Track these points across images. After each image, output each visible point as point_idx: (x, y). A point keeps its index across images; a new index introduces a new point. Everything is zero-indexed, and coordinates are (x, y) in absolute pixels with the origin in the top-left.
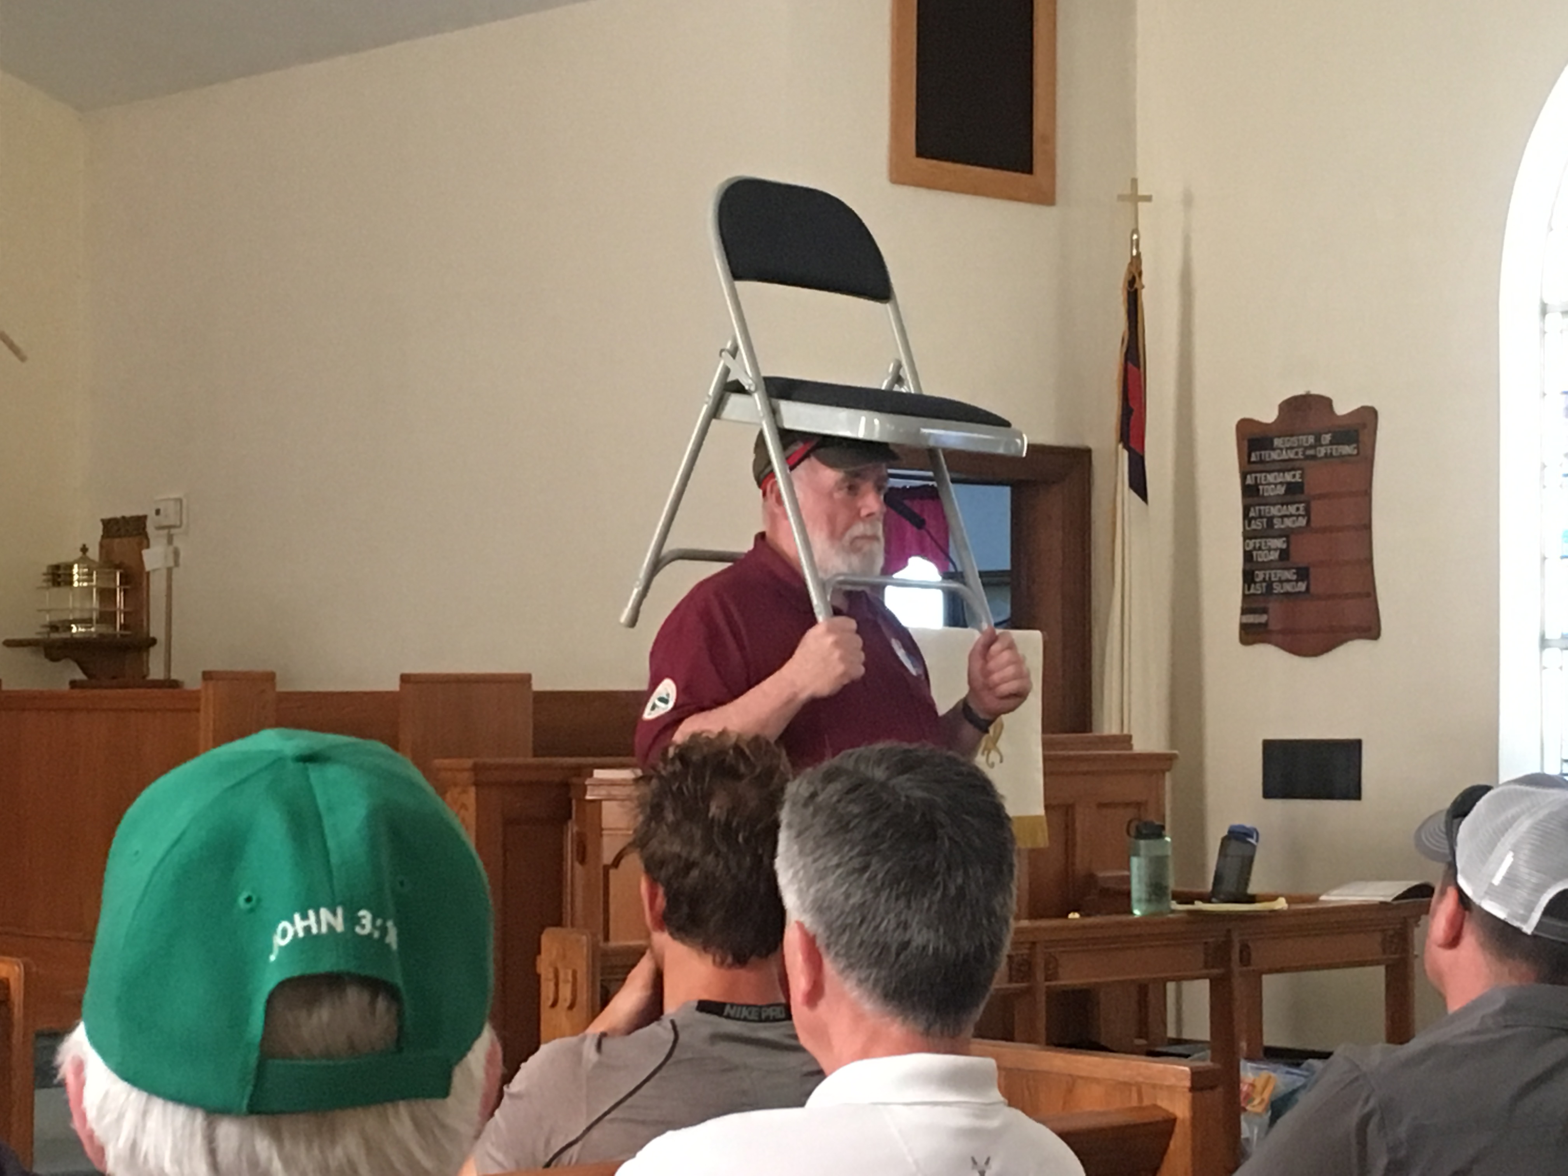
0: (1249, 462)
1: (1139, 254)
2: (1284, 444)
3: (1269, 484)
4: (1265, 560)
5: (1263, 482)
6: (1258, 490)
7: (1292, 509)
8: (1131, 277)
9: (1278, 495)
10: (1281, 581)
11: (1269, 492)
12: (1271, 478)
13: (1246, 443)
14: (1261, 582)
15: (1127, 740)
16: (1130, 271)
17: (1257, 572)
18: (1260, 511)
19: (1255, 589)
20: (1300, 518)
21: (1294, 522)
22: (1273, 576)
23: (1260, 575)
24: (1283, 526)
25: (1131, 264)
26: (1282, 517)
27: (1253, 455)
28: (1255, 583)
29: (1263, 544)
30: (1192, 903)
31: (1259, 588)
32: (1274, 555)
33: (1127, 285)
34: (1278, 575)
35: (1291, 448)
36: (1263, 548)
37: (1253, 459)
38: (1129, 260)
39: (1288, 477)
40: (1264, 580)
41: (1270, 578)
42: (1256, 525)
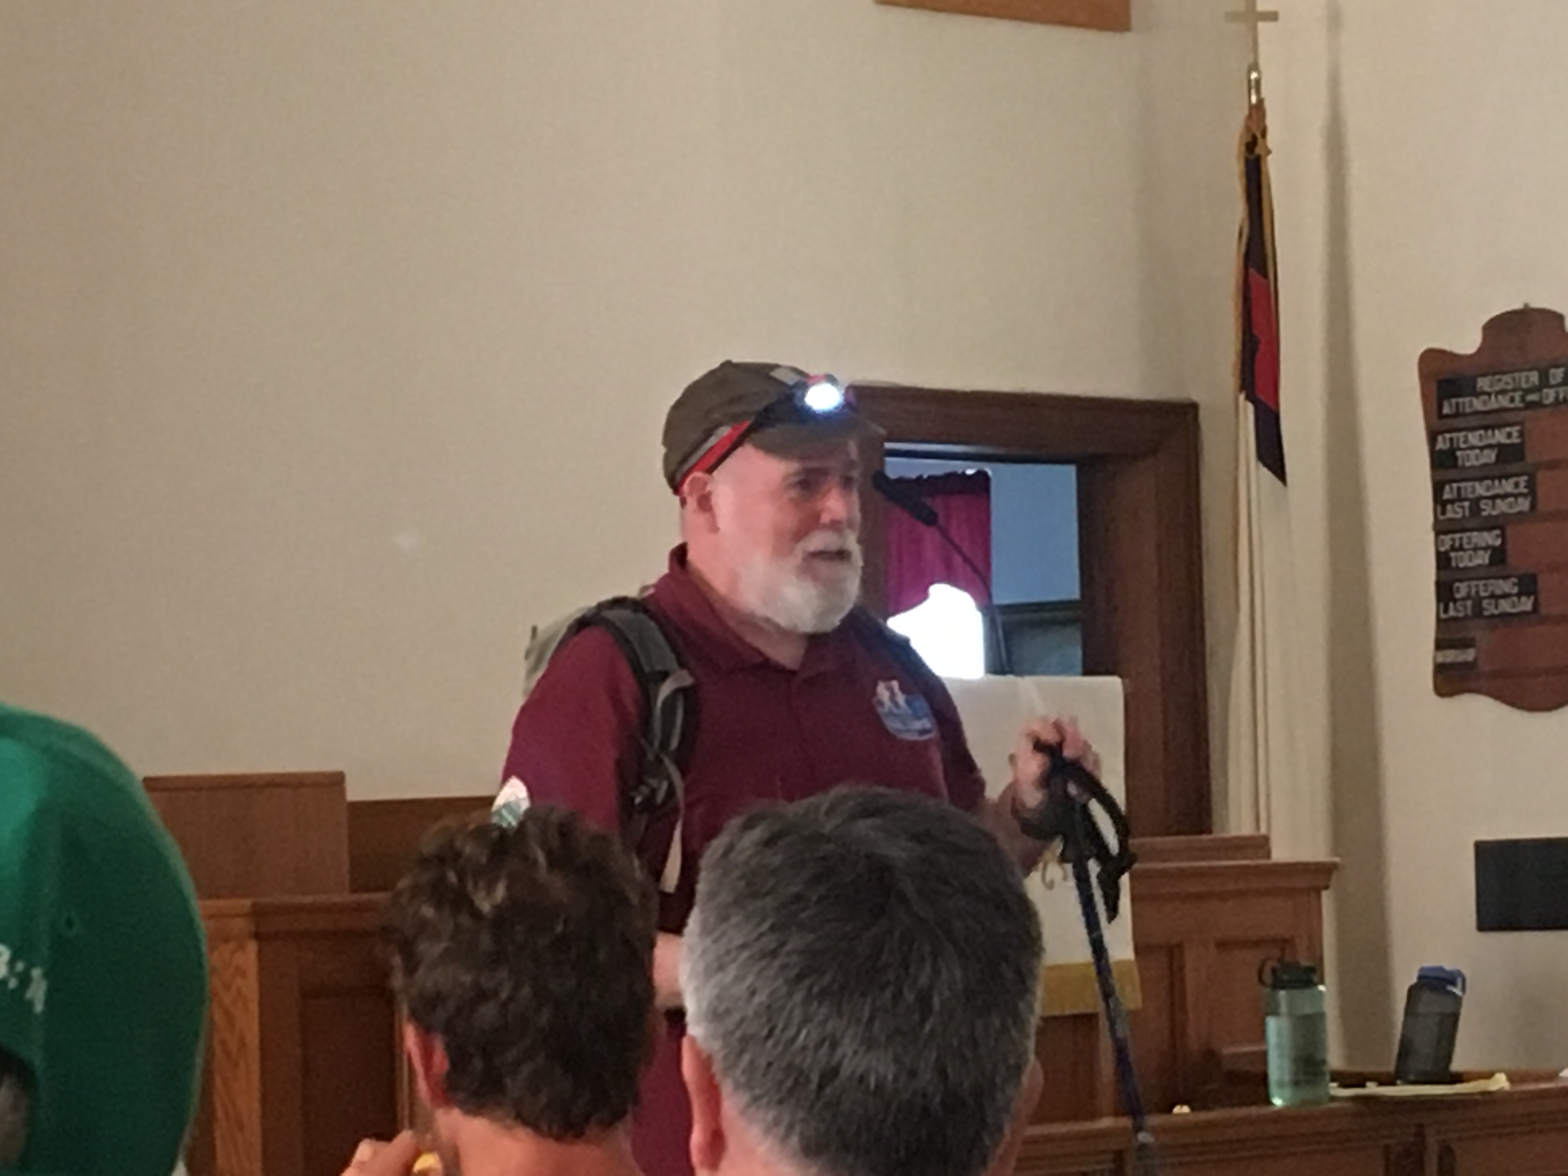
0: (1441, 416)
1: (1260, 101)
2: (1491, 386)
3: (1472, 448)
4: (1470, 565)
5: (1462, 446)
6: (1456, 458)
7: (1508, 486)
8: (1250, 139)
9: (1486, 465)
10: (1493, 596)
11: (1471, 459)
12: (1473, 438)
13: (1434, 387)
14: (1463, 599)
15: (1262, 844)
16: (1248, 128)
17: (1457, 584)
18: (1459, 489)
19: (1456, 610)
20: (1520, 500)
21: (1511, 506)
22: (1481, 588)
23: (1462, 589)
24: (1494, 513)
25: (1250, 117)
26: (1494, 498)
27: (1446, 404)
28: (1455, 601)
29: (1465, 541)
30: (1362, 1085)
31: (1461, 609)
32: (1483, 558)
33: (1243, 149)
34: (1490, 588)
35: (1503, 392)
36: (1466, 546)
37: (1446, 410)
38: (1246, 112)
39: (1500, 437)
40: (1468, 597)
41: (1477, 593)
42: (1454, 512)
